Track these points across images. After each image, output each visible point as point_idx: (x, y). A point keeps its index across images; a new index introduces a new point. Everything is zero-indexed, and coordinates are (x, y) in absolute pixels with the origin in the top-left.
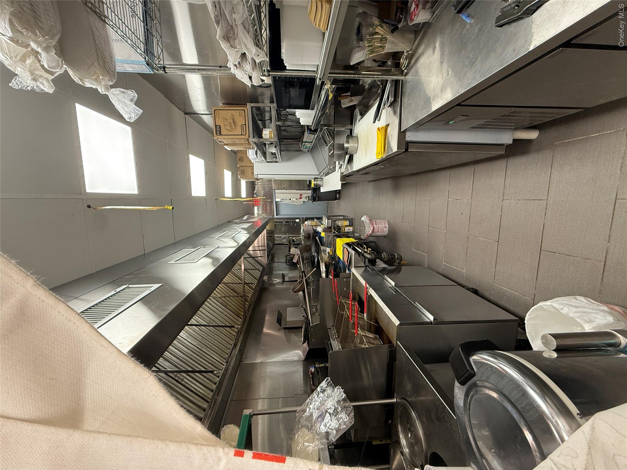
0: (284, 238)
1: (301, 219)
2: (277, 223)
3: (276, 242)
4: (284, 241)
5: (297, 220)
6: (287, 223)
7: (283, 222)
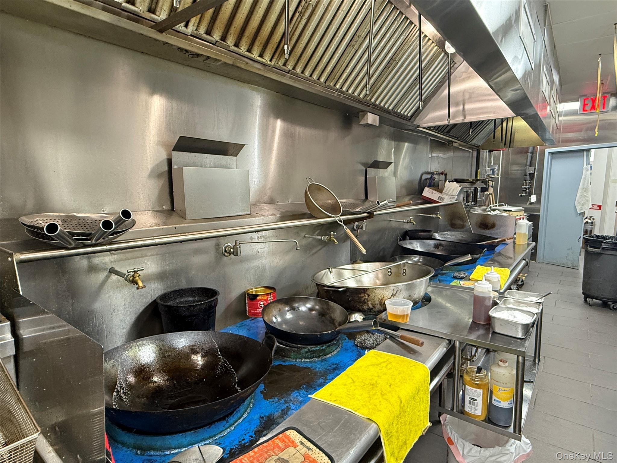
0: (493, 170)
1: (537, 206)
2: (530, 155)
3: (485, 154)
4: (486, 171)
5: (533, 198)
6: (528, 177)
7: (533, 168)
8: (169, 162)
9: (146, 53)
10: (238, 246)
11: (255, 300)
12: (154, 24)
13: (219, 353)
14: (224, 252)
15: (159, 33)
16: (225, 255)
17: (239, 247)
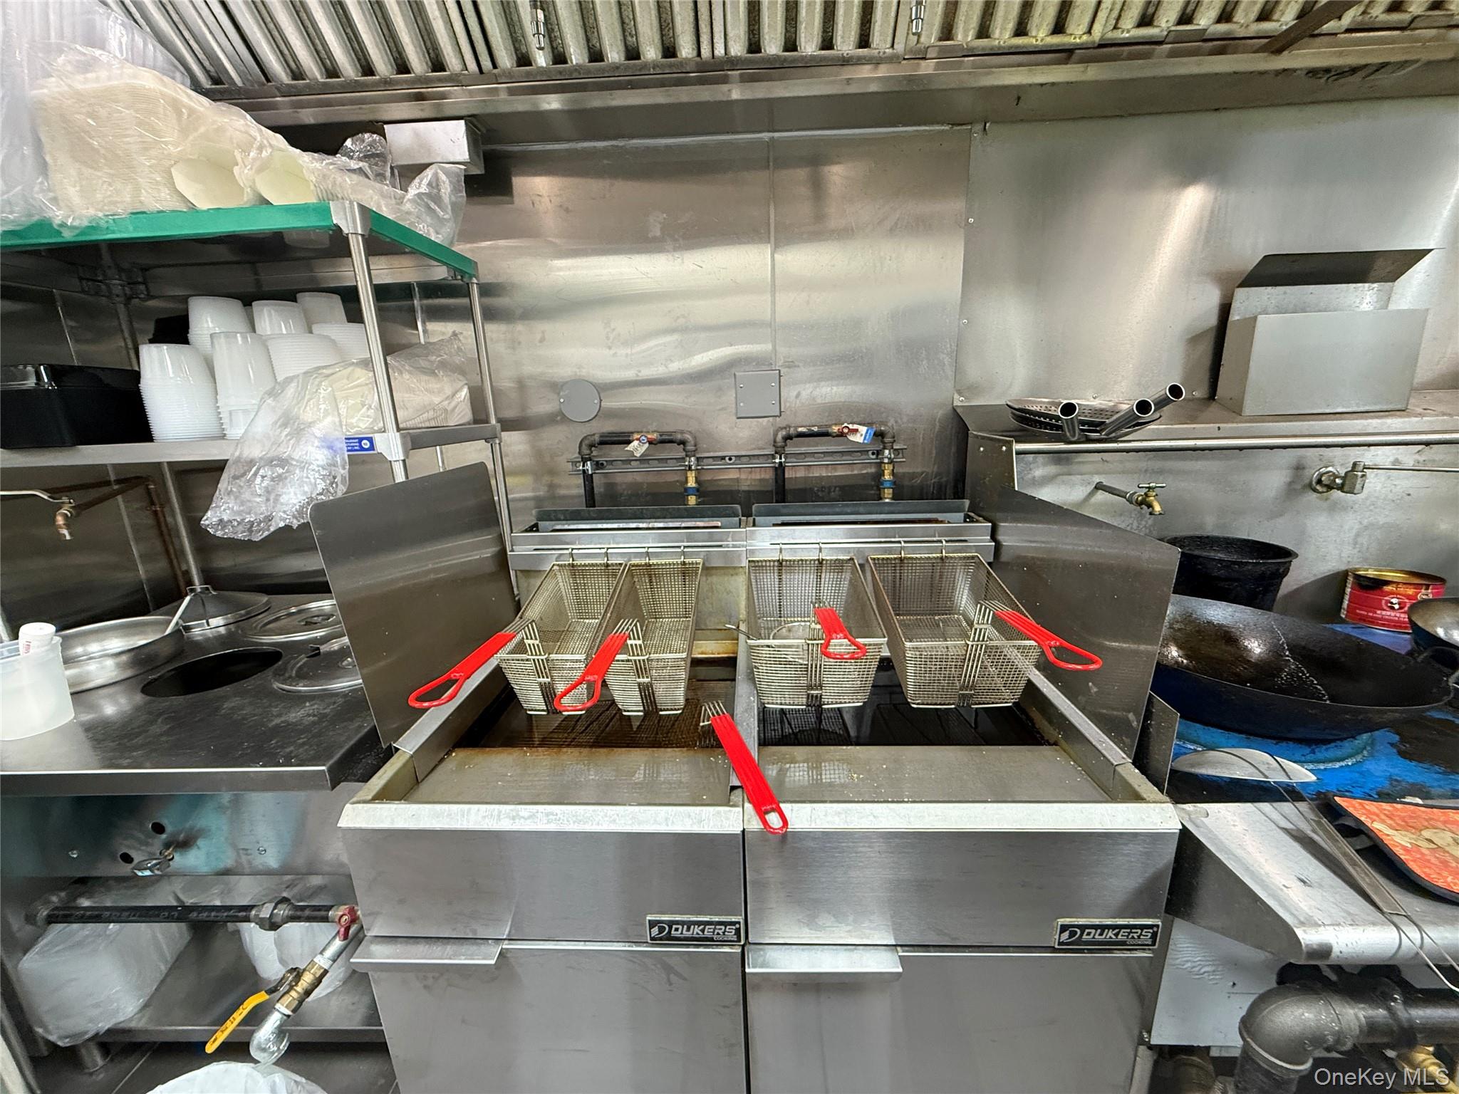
8: (1225, 310)
9: (1224, 109)
10: (1360, 474)
11: (1378, 591)
12: (1267, 40)
13: (1287, 653)
14: (1314, 483)
15: (1273, 57)
16: (1315, 490)
17: (1363, 476)
